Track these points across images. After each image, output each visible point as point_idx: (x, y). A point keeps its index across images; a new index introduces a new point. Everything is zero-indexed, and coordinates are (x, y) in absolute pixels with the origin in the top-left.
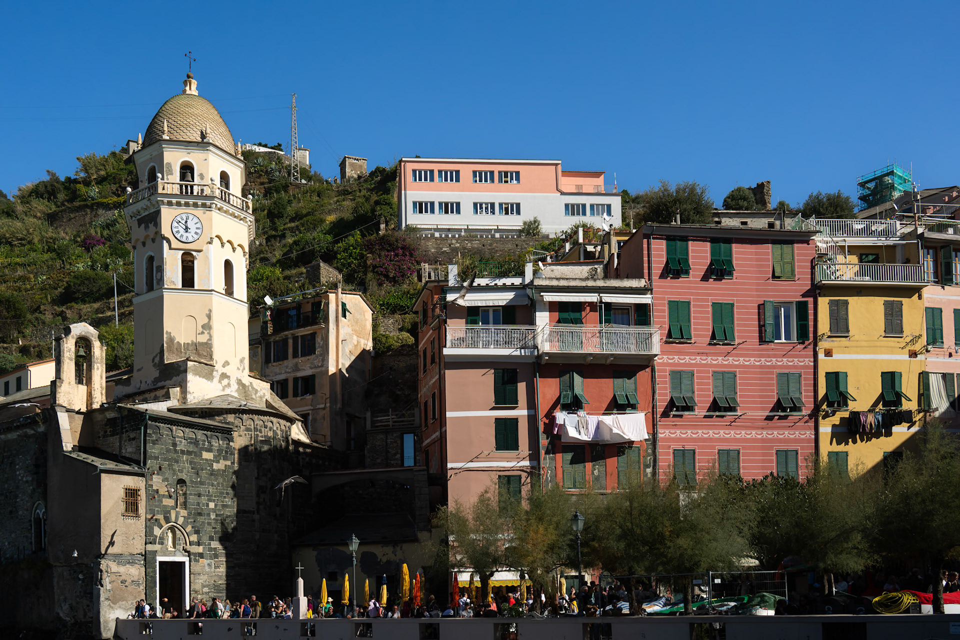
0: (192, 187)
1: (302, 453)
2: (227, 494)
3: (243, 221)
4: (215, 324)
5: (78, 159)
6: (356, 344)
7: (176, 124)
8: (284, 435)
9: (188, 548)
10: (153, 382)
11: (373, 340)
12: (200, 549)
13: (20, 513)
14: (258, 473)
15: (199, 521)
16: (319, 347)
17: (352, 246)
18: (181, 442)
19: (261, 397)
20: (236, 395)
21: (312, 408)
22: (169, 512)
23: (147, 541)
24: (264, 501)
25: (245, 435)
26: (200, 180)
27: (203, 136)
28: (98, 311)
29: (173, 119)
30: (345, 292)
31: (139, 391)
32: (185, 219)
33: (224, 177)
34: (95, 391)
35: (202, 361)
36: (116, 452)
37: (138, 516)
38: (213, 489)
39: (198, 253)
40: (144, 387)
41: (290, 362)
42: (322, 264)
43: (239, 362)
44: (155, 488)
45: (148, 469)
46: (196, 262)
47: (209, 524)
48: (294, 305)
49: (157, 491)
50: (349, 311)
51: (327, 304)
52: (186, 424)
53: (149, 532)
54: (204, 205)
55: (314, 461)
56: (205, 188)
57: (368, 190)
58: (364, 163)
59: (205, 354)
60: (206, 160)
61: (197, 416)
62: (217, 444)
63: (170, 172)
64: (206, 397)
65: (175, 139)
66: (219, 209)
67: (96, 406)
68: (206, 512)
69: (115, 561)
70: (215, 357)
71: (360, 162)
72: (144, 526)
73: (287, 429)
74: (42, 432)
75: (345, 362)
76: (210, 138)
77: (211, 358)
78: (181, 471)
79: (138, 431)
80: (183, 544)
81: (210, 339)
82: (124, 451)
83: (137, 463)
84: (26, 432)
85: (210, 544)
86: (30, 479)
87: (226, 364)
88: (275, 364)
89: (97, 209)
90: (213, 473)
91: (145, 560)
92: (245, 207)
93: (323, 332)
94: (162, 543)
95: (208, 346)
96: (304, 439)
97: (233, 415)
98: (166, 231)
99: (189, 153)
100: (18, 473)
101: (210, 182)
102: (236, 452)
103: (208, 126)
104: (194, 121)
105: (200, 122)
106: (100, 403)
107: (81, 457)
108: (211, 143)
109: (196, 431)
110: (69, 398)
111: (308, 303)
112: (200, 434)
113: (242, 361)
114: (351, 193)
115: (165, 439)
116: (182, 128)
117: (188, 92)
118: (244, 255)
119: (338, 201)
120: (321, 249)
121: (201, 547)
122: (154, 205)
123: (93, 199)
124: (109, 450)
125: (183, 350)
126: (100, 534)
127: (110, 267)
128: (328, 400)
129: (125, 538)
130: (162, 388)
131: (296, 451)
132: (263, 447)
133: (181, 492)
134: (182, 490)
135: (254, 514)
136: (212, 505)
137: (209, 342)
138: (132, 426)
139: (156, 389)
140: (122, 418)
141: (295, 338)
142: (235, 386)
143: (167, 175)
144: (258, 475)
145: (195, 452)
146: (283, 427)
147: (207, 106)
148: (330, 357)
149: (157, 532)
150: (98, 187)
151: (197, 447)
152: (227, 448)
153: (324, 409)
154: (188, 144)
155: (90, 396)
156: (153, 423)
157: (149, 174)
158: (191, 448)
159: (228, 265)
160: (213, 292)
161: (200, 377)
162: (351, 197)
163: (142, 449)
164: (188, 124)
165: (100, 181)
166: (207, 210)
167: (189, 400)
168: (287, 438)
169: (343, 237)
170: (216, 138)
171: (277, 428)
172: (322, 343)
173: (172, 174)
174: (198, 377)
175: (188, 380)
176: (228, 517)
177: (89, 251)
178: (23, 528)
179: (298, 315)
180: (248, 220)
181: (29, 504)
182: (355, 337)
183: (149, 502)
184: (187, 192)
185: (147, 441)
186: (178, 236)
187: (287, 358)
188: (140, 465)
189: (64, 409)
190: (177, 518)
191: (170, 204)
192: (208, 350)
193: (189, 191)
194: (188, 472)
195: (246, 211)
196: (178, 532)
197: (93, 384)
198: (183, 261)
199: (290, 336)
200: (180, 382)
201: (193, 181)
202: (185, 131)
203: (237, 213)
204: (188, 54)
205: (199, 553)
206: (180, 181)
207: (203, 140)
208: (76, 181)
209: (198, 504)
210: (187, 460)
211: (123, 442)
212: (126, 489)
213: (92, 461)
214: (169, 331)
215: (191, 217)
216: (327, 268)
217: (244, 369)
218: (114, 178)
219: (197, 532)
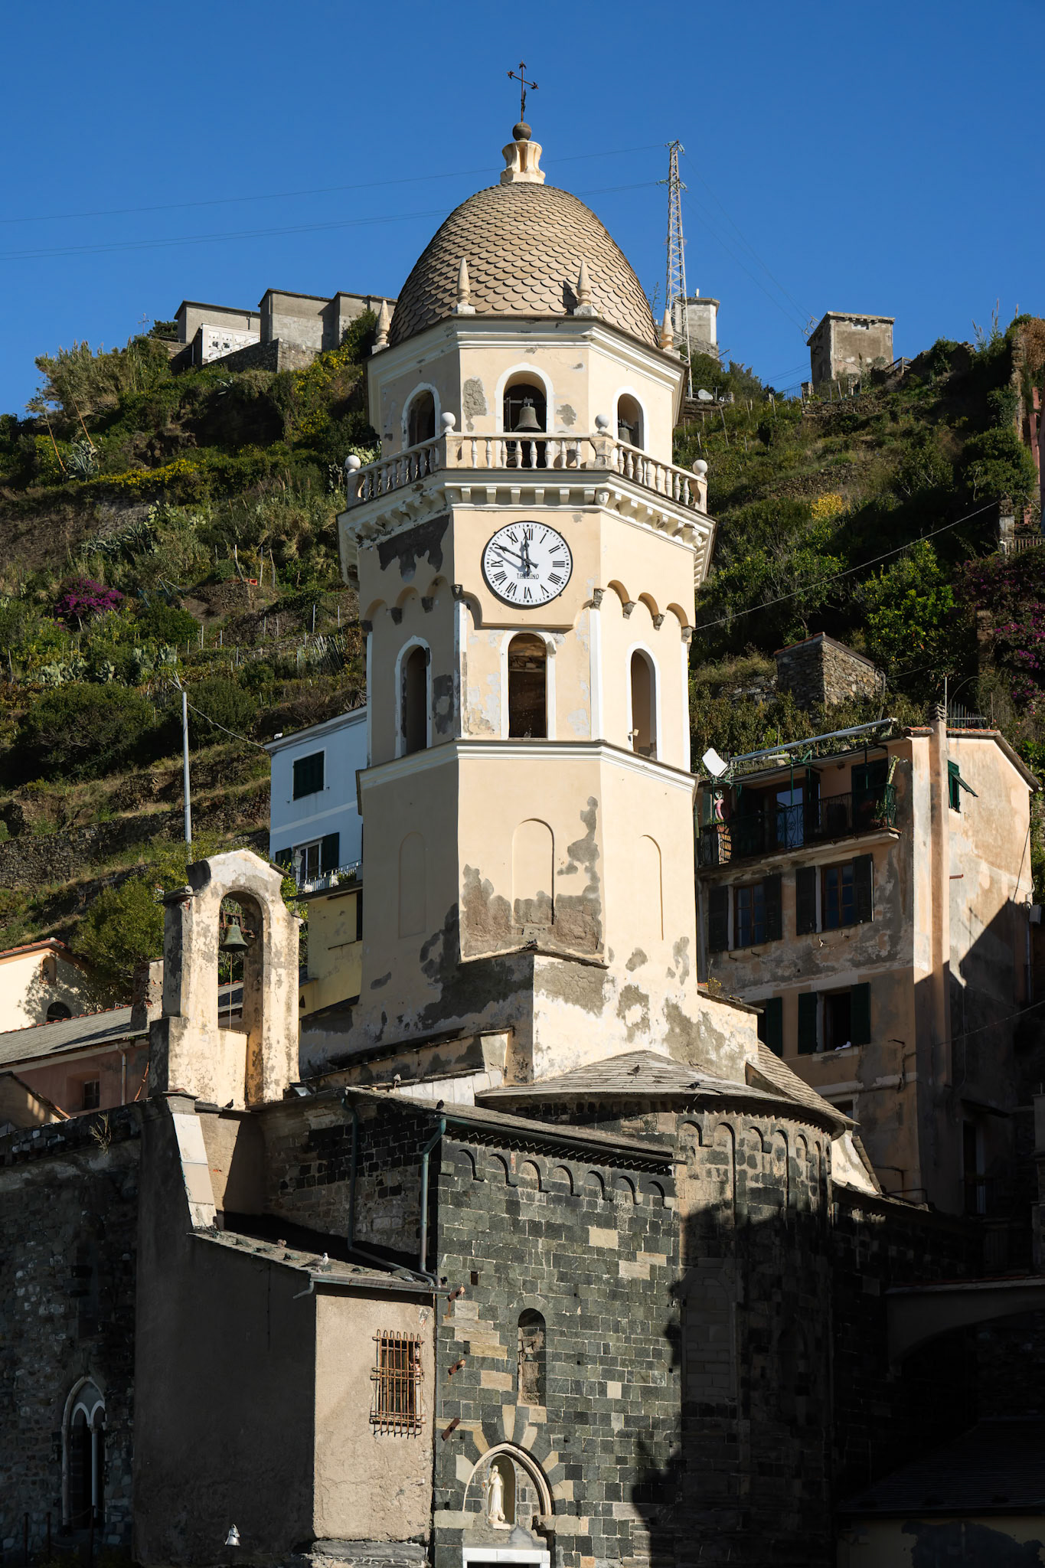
0: (542, 446)
1: (860, 1223)
2: (658, 1354)
3: (683, 537)
4: (608, 840)
5: (39, 363)
6: (986, 885)
7: (492, 270)
8: (817, 1174)
9: (549, 1521)
10: (422, 1018)
11: (1033, 874)
12: (581, 1526)
13: (26, 1411)
14: (745, 1289)
15: (579, 1438)
16: (881, 899)
17: (912, 585)
18: (530, 1197)
19: (732, 1058)
20: (663, 1051)
21: (861, 1086)
22: (498, 1412)
23: (439, 1499)
24: (763, 1376)
25: (709, 1172)
26: (563, 426)
27: (570, 300)
28: (118, 802)
29: (484, 255)
30: (957, 731)
31: (379, 1044)
32: (521, 537)
33: (629, 413)
34: (270, 1048)
35: (570, 951)
36: (340, 1229)
37: (412, 1423)
38: (618, 1339)
39: (559, 636)
40: (393, 1034)
41: (789, 947)
42: (826, 646)
43: (672, 952)
44: (459, 1337)
45: (444, 1280)
46: (551, 663)
47: (607, 1447)
48: (800, 773)
49: (465, 1348)
50: (967, 789)
51: (907, 770)
52: (547, 1143)
53: (441, 1473)
54: (577, 497)
55: (893, 1251)
56: (580, 447)
57: (920, 413)
58: (886, 331)
59: (578, 931)
60: (580, 366)
61: (564, 1117)
62: (629, 1204)
63: (479, 407)
64: (584, 1062)
65: (491, 312)
66: (618, 507)
67: (274, 1093)
68: (597, 1410)
69: (349, 1561)
70: (608, 939)
71: (873, 331)
72: (429, 1454)
73: (824, 1154)
74: (103, 1171)
75: (958, 944)
76: (593, 304)
77: (597, 945)
78: (529, 1285)
79: (411, 1168)
80: (534, 1507)
81: (593, 888)
82: (363, 1227)
83: (410, 1261)
84: (52, 1170)
85: (608, 1511)
86: (58, 1309)
87: (638, 959)
88: (739, 953)
89: (93, 505)
90: (618, 1292)
91: (431, 1557)
92: (687, 496)
93: (895, 852)
94: (475, 1507)
95: (588, 907)
96: (864, 1184)
97: (673, 1114)
98: (466, 575)
99: (531, 350)
100: (21, 1292)
101: (593, 429)
102: (681, 1227)
103: (586, 272)
104: (545, 258)
105: (561, 259)
106: (284, 1085)
107: (248, 1245)
108: (596, 319)
109: (572, 1164)
110: (203, 1070)
111: (841, 766)
112: (583, 1173)
113: (679, 949)
114: (864, 425)
115: (487, 1191)
116: (511, 281)
117: (518, 177)
118: (684, 636)
119: (827, 450)
120: (811, 600)
121: (585, 1519)
122: (430, 504)
123: (81, 475)
124: (316, 1224)
125: (513, 923)
126: (313, 1477)
127: (144, 671)
128: (913, 1061)
129: (378, 1490)
130: (454, 1035)
131: (845, 1222)
132: (759, 1210)
133: (528, 1350)
134: (532, 1345)
135: (734, 1417)
136: (614, 1390)
137: (592, 896)
138: (391, 1152)
139: (436, 1039)
140: (360, 1127)
141: (804, 876)
142: (661, 1026)
143: (469, 416)
144: (746, 1296)
145: (570, 1228)
146: (813, 1149)
147: (579, 215)
148: (916, 929)
149: (465, 1471)
150: (97, 441)
151: (573, 1211)
152: (656, 1214)
153: (899, 1088)
154: (530, 324)
155: (256, 1062)
156: (457, 1142)
157: (412, 414)
158: (559, 1216)
159: (641, 665)
160: (603, 749)
161: (566, 1001)
162: (868, 438)
163: (425, 1219)
164: (529, 269)
165: (102, 424)
166: (585, 511)
167: (537, 1071)
168: (823, 1181)
169: (881, 562)
170: (606, 301)
171: (798, 1150)
172: (890, 887)
173: (482, 412)
174: (560, 1001)
175: (535, 1009)
176: (656, 1424)
177: (76, 628)
178: (33, 1457)
179: (810, 805)
180: (695, 533)
181: (53, 1386)
182: (984, 867)
183: (443, 1380)
184: (527, 462)
185: (441, 1197)
186: (501, 589)
187: (777, 935)
188: (418, 1270)
189: (190, 1105)
190: (518, 1429)
191: (479, 497)
192: (588, 918)
193: (535, 458)
194: (551, 1289)
195: (691, 508)
196: (520, 1472)
197: (265, 1027)
198: (512, 661)
199: (787, 868)
200: (510, 1016)
201: (544, 430)
202: (520, 288)
203: (667, 515)
204: (517, 73)
205: (578, 1538)
206: (506, 430)
207: (570, 311)
208: (30, 427)
209: (578, 1386)
210: (548, 1253)
211: (361, 1201)
212: (384, 1343)
213: (287, 1257)
214: (473, 867)
215: (538, 532)
216: (842, 655)
217: (686, 973)
218: (143, 413)
219: (573, 1473)
